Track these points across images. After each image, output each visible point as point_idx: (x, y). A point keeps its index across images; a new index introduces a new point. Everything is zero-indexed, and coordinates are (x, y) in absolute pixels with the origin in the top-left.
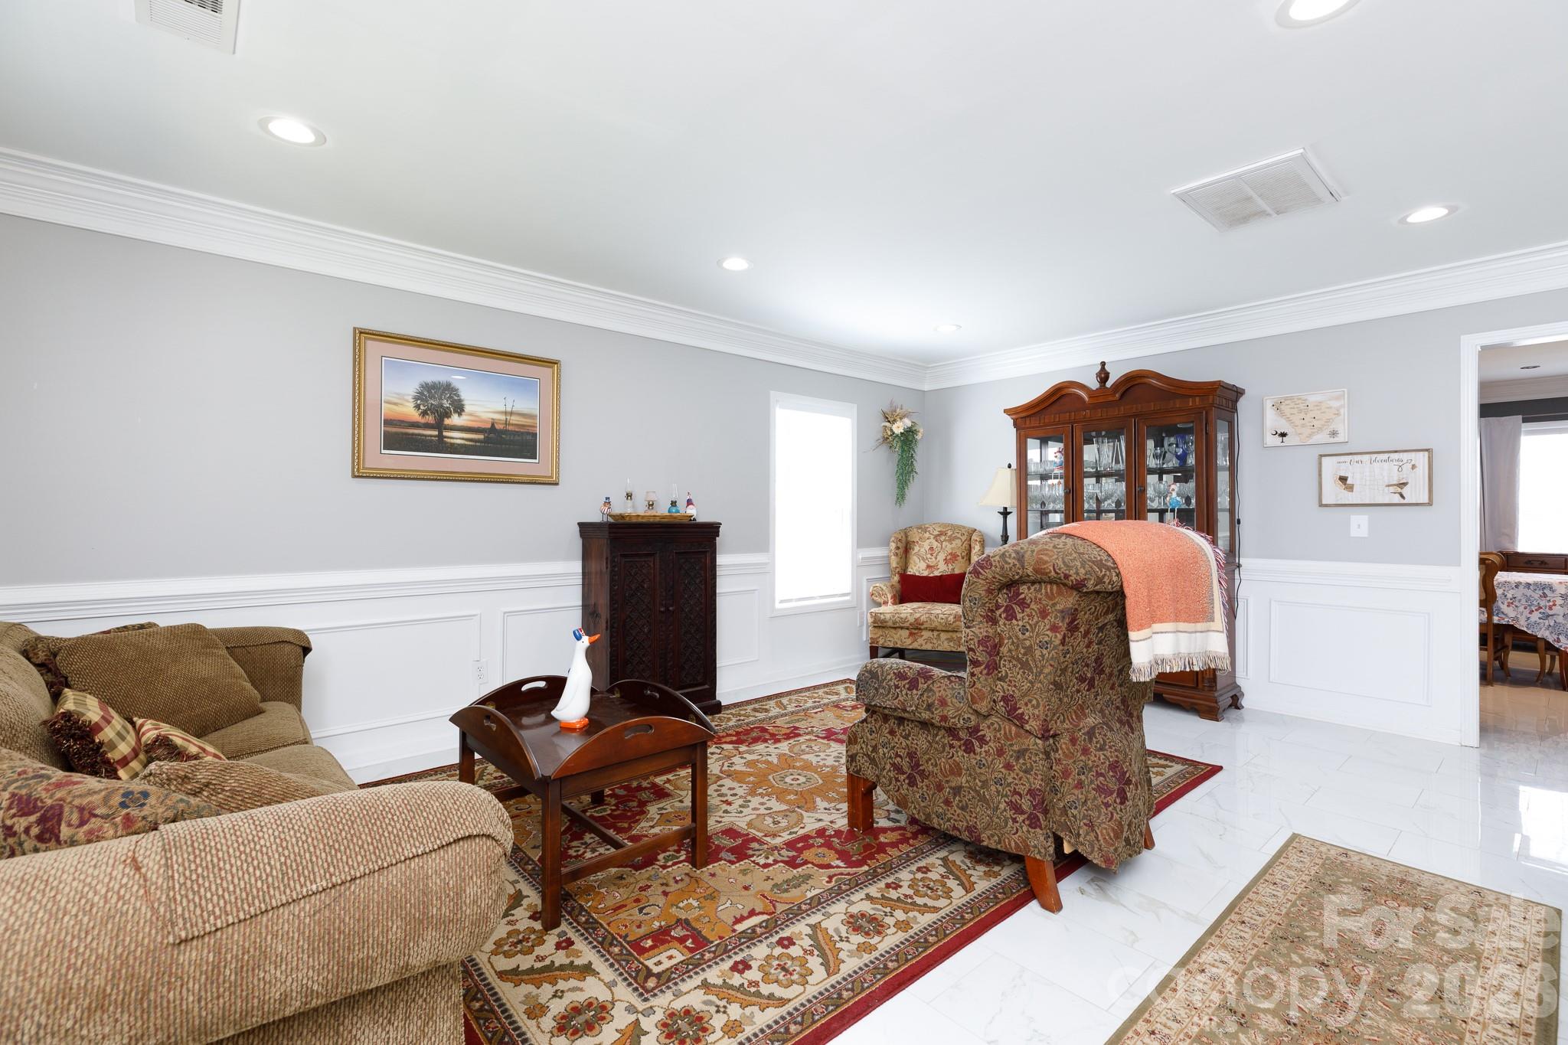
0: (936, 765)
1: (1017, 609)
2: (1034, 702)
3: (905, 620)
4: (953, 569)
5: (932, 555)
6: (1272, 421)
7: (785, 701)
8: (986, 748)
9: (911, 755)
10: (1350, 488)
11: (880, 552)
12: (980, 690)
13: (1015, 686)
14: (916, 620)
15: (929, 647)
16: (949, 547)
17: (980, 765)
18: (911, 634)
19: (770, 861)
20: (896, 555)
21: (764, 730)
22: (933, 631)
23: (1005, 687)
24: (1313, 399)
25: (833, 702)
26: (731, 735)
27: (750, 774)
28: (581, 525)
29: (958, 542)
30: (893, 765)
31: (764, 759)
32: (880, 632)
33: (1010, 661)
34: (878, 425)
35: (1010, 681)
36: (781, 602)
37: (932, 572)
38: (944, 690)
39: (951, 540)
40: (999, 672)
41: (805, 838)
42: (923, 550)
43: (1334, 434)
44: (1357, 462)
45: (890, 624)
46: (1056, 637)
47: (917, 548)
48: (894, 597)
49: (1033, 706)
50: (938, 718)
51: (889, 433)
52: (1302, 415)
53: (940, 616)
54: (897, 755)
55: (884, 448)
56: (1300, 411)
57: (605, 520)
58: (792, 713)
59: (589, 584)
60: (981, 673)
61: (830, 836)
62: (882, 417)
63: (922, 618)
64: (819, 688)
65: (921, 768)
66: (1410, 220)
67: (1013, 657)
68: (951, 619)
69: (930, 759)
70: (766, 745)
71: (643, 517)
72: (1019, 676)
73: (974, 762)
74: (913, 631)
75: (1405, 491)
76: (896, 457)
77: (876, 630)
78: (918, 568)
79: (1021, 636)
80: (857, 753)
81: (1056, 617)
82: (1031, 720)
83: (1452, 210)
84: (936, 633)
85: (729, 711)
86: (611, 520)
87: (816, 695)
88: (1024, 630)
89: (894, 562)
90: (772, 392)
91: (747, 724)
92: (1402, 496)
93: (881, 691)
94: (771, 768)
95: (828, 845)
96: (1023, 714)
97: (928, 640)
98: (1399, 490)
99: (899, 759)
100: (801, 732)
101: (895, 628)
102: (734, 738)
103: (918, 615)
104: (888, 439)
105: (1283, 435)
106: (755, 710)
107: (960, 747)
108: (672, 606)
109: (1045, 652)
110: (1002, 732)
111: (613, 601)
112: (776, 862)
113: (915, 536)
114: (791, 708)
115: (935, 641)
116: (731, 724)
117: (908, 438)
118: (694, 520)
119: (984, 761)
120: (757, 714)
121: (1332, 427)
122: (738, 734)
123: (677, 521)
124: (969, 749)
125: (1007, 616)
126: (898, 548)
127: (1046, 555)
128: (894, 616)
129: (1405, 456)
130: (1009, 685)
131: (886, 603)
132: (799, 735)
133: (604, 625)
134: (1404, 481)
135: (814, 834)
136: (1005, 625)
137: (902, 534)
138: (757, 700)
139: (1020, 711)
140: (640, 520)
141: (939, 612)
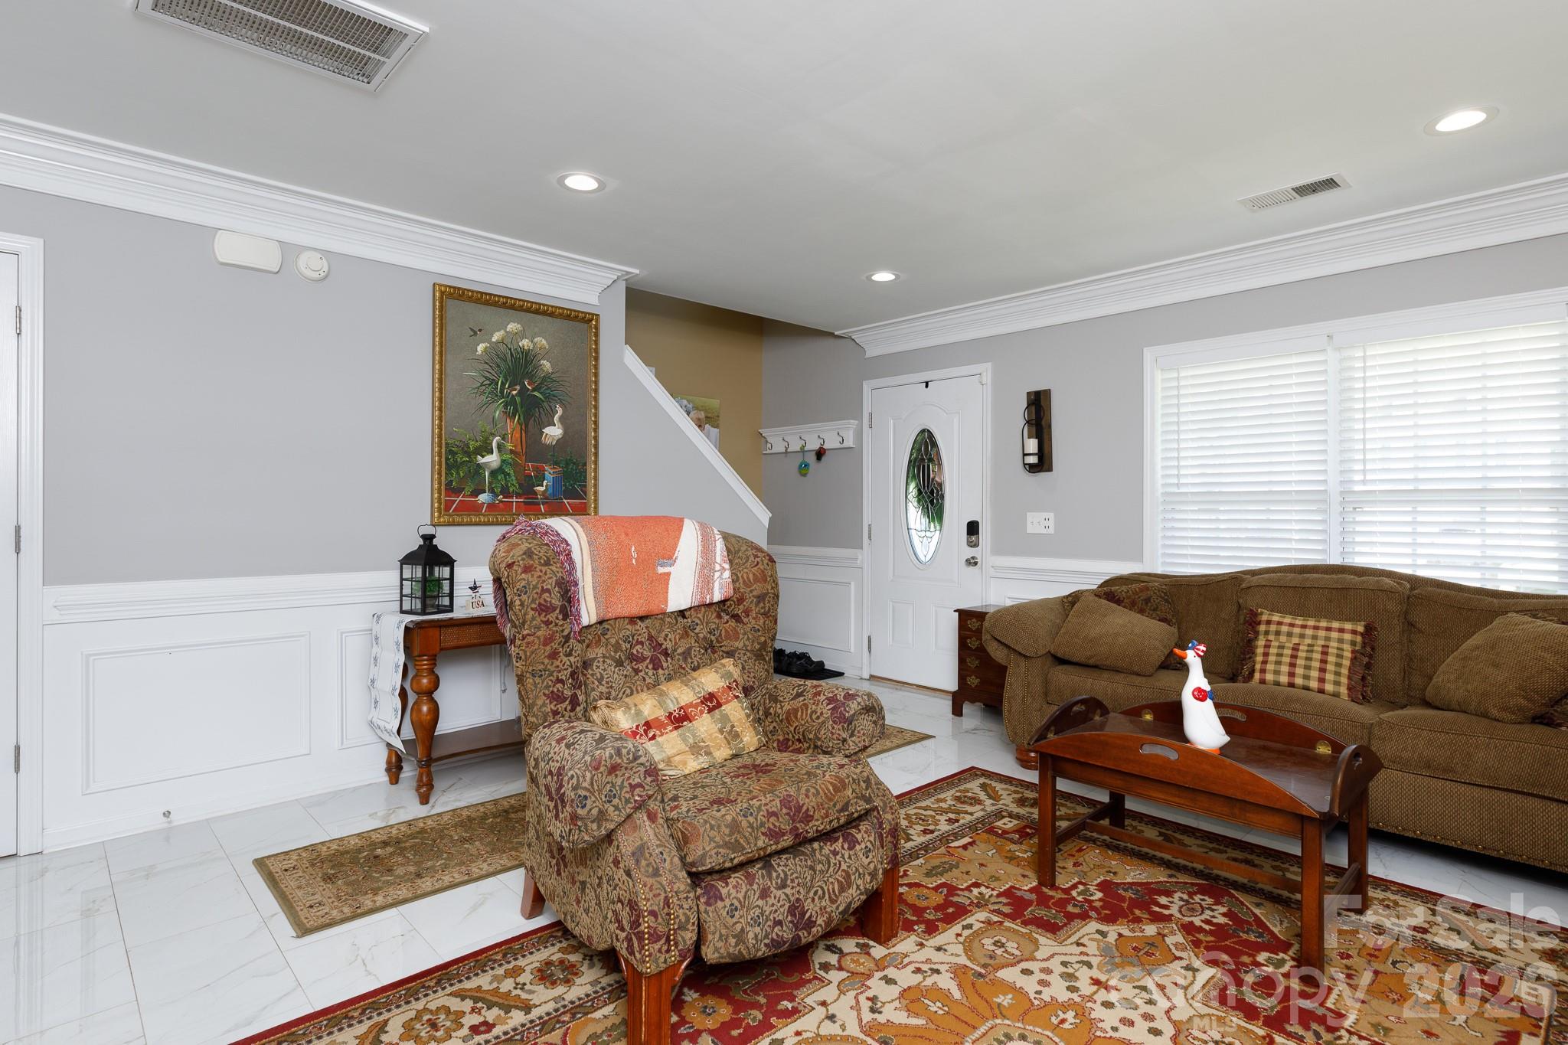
19: (975, 891)
41: (950, 920)
61: (917, 923)
95: (918, 911)
112: (968, 889)
135: (940, 924)
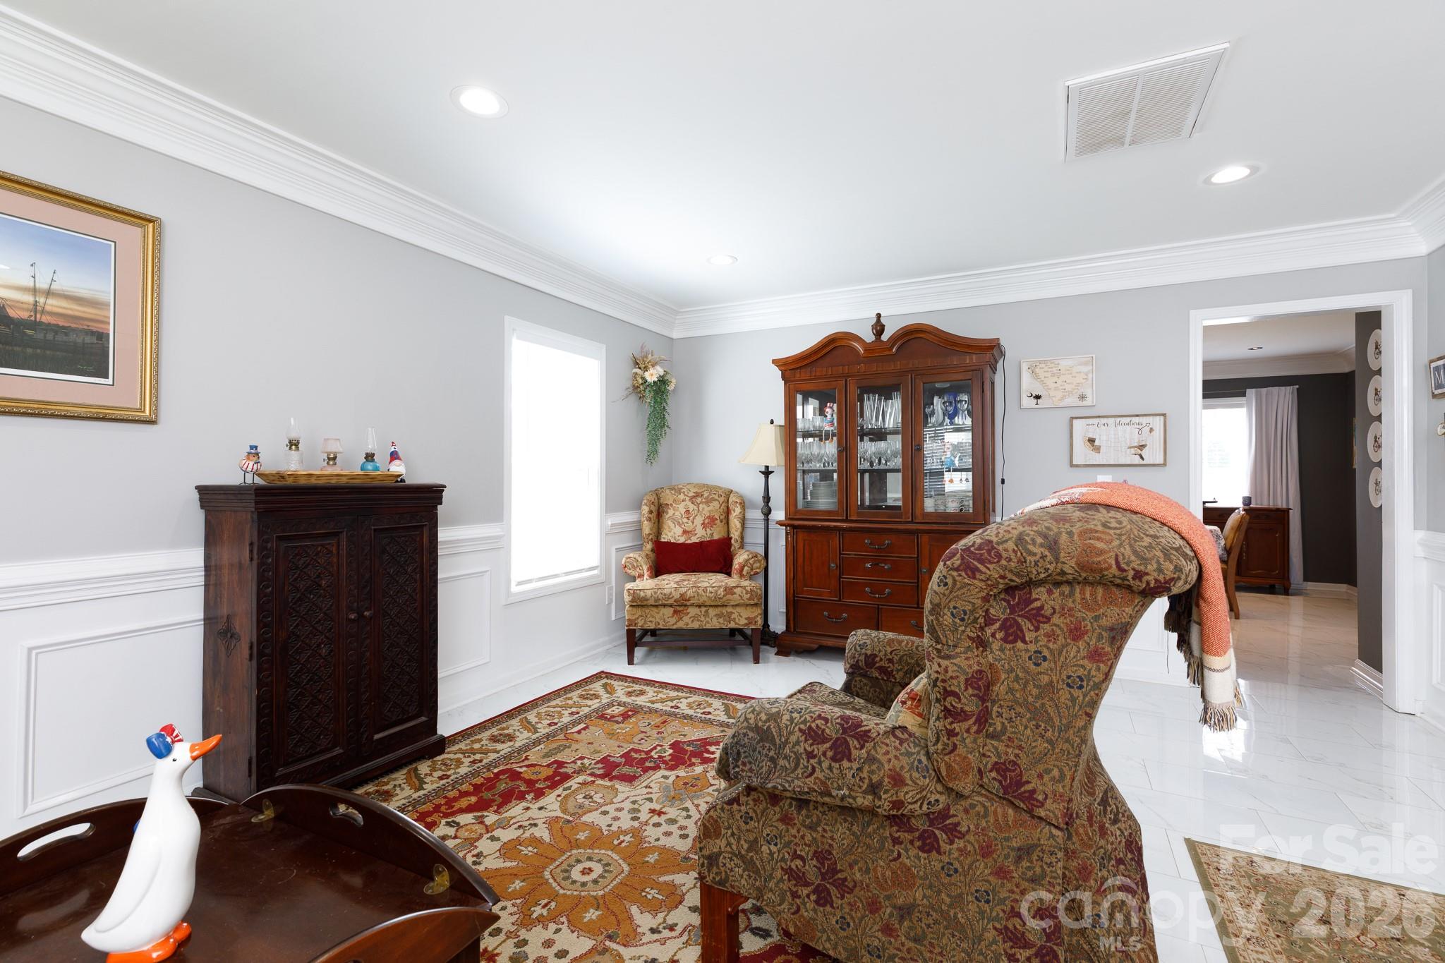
0: (867, 871)
1: (1026, 625)
2: (1056, 772)
3: (669, 597)
4: (712, 534)
5: (688, 518)
6: (1028, 384)
7: (532, 716)
8: (959, 843)
9: (822, 856)
10: (1097, 449)
11: (628, 517)
12: (965, 758)
13: (1020, 748)
14: (682, 595)
15: (696, 625)
16: (706, 510)
17: (949, 869)
18: (675, 612)
20: (649, 519)
21: (515, 775)
22: (700, 606)
23: (1001, 748)
24: (1064, 364)
25: (596, 710)
26: (467, 794)
27: (514, 875)
28: (203, 491)
29: (716, 504)
30: (789, 871)
31: (527, 834)
32: (639, 612)
33: (1011, 708)
34: (625, 373)
35: (1010, 739)
36: (519, 584)
37: (690, 538)
38: (896, 757)
39: (708, 502)
40: (990, 725)
42: (677, 513)
43: (1083, 397)
44: (1104, 425)
45: (652, 602)
46: (1098, 669)
47: (671, 512)
48: (650, 569)
49: (1053, 779)
50: (887, 805)
51: (640, 381)
52: (1055, 379)
53: (709, 589)
54: (795, 856)
55: (633, 399)
56: (1053, 375)
57: (249, 480)
58: (548, 736)
59: (218, 584)
60: (968, 731)
62: (631, 363)
63: (688, 593)
64: (571, 691)
65: (839, 875)
66: (1215, 179)
67: (1016, 701)
68: (721, 592)
69: (856, 862)
70: (524, 804)
71: (319, 476)
72: (1028, 732)
73: (938, 866)
74: (678, 608)
75: (1145, 453)
76: (648, 410)
77: (635, 609)
78: (673, 534)
79: (1032, 667)
80: (720, 853)
81: (1100, 637)
82: (1049, 801)
83: (1254, 170)
84: (703, 609)
85: (456, 747)
86: (258, 481)
87: (570, 702)
88: (1038, 658)
89: (647, 528)
90: (507, 318)
91: (488, 767)
92: (1142, 458)
93: (782, 762)
94: (546, 854)
96: (1034, 791)
97: (695, 618)
98: (1139, 452)
99: (799, 862)
100: (570, 771)
101: (656, 606)
102: (473, 799)
103: (683, 590)
104: (639, 389)
105: (1038, 397)
106: (494, 739)
107: (912, 842)
108: (368, 609)
109: (1076, 693)
110: (992, 819)
111: (262, 609)
113: (668, 498)
114: (543, 730)
115: (703, 618)
116: (463, 770)
117: (661, 386)
118: (403, 481)
119: (956, 865)
120: (499, 746)
121: (1081, 391)
122: (477, 789)
123: (375, 483)
124: (928, 844)
125: (1007, 635)
126: (651, 512)
127: (1098, 539)
128: (656, 593)
129: (1144, 420)
130: (1007, 746)
131: (641, 576)
132: (567, 777)
133: (246, 652)
134: (1143, 443)
136: (1002, 650)
137: (655, 496)
138: (493, 721)
139: (1029, 787)
140: (313, 481)
141: (706, 584)
